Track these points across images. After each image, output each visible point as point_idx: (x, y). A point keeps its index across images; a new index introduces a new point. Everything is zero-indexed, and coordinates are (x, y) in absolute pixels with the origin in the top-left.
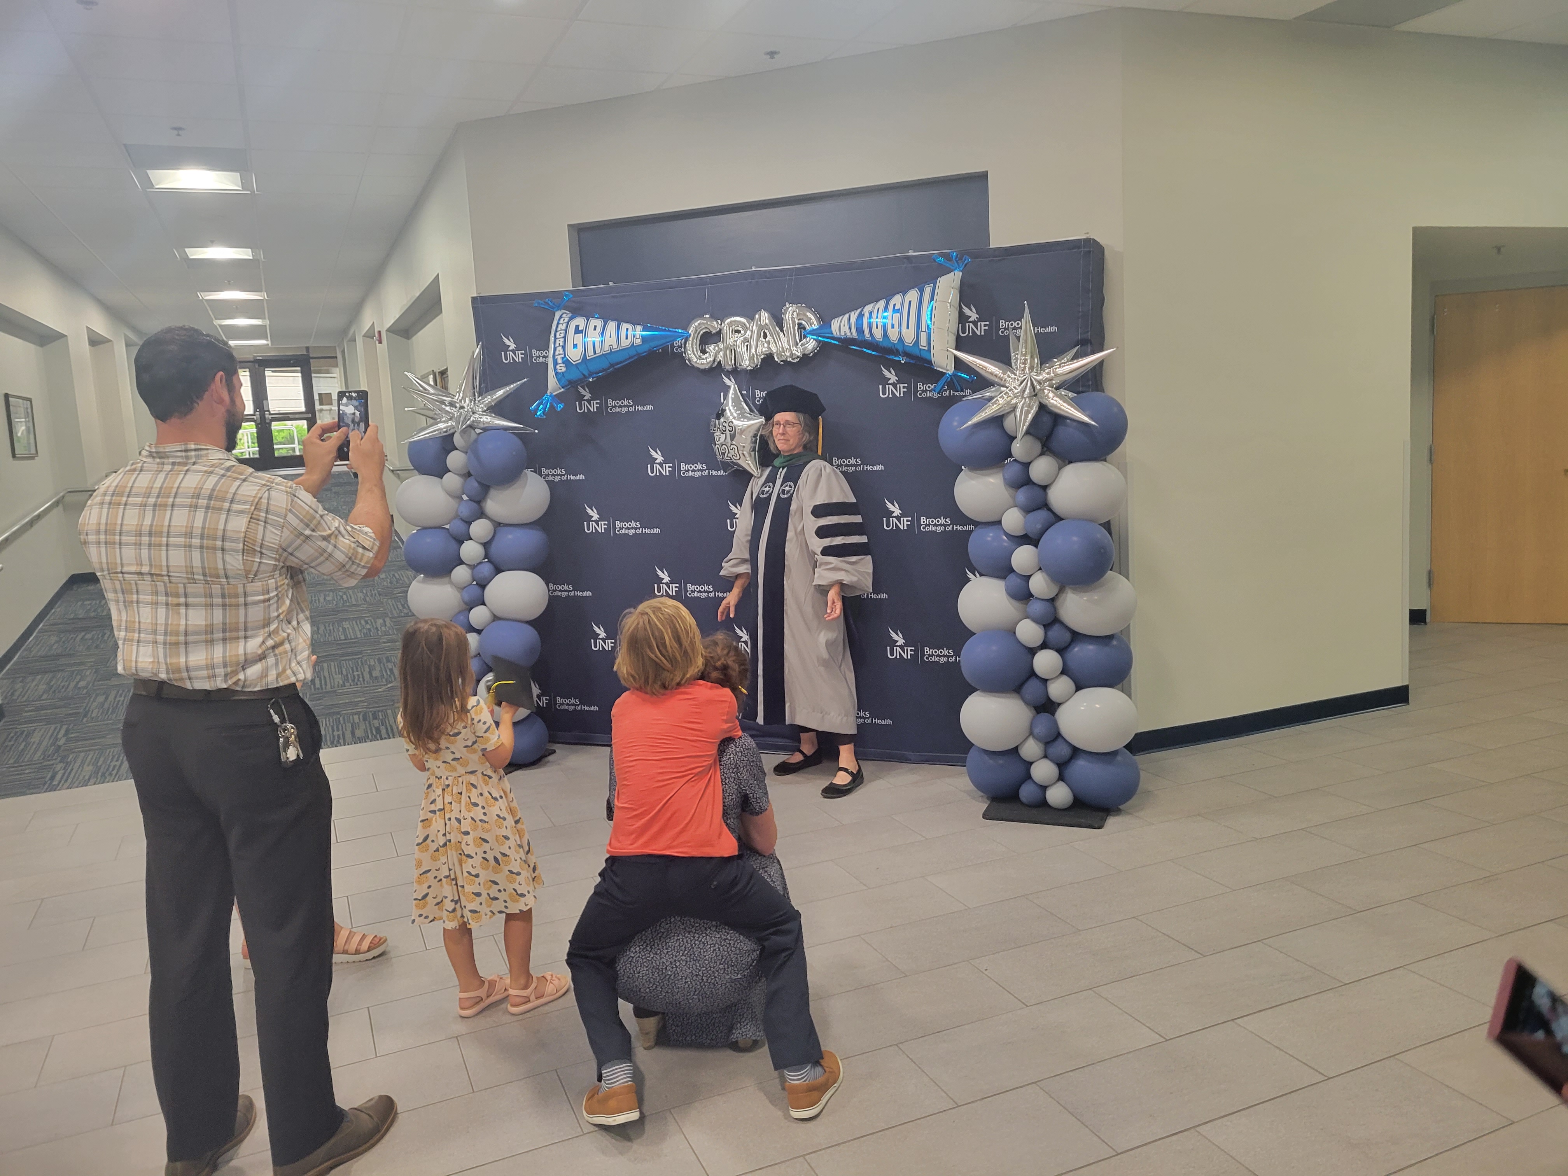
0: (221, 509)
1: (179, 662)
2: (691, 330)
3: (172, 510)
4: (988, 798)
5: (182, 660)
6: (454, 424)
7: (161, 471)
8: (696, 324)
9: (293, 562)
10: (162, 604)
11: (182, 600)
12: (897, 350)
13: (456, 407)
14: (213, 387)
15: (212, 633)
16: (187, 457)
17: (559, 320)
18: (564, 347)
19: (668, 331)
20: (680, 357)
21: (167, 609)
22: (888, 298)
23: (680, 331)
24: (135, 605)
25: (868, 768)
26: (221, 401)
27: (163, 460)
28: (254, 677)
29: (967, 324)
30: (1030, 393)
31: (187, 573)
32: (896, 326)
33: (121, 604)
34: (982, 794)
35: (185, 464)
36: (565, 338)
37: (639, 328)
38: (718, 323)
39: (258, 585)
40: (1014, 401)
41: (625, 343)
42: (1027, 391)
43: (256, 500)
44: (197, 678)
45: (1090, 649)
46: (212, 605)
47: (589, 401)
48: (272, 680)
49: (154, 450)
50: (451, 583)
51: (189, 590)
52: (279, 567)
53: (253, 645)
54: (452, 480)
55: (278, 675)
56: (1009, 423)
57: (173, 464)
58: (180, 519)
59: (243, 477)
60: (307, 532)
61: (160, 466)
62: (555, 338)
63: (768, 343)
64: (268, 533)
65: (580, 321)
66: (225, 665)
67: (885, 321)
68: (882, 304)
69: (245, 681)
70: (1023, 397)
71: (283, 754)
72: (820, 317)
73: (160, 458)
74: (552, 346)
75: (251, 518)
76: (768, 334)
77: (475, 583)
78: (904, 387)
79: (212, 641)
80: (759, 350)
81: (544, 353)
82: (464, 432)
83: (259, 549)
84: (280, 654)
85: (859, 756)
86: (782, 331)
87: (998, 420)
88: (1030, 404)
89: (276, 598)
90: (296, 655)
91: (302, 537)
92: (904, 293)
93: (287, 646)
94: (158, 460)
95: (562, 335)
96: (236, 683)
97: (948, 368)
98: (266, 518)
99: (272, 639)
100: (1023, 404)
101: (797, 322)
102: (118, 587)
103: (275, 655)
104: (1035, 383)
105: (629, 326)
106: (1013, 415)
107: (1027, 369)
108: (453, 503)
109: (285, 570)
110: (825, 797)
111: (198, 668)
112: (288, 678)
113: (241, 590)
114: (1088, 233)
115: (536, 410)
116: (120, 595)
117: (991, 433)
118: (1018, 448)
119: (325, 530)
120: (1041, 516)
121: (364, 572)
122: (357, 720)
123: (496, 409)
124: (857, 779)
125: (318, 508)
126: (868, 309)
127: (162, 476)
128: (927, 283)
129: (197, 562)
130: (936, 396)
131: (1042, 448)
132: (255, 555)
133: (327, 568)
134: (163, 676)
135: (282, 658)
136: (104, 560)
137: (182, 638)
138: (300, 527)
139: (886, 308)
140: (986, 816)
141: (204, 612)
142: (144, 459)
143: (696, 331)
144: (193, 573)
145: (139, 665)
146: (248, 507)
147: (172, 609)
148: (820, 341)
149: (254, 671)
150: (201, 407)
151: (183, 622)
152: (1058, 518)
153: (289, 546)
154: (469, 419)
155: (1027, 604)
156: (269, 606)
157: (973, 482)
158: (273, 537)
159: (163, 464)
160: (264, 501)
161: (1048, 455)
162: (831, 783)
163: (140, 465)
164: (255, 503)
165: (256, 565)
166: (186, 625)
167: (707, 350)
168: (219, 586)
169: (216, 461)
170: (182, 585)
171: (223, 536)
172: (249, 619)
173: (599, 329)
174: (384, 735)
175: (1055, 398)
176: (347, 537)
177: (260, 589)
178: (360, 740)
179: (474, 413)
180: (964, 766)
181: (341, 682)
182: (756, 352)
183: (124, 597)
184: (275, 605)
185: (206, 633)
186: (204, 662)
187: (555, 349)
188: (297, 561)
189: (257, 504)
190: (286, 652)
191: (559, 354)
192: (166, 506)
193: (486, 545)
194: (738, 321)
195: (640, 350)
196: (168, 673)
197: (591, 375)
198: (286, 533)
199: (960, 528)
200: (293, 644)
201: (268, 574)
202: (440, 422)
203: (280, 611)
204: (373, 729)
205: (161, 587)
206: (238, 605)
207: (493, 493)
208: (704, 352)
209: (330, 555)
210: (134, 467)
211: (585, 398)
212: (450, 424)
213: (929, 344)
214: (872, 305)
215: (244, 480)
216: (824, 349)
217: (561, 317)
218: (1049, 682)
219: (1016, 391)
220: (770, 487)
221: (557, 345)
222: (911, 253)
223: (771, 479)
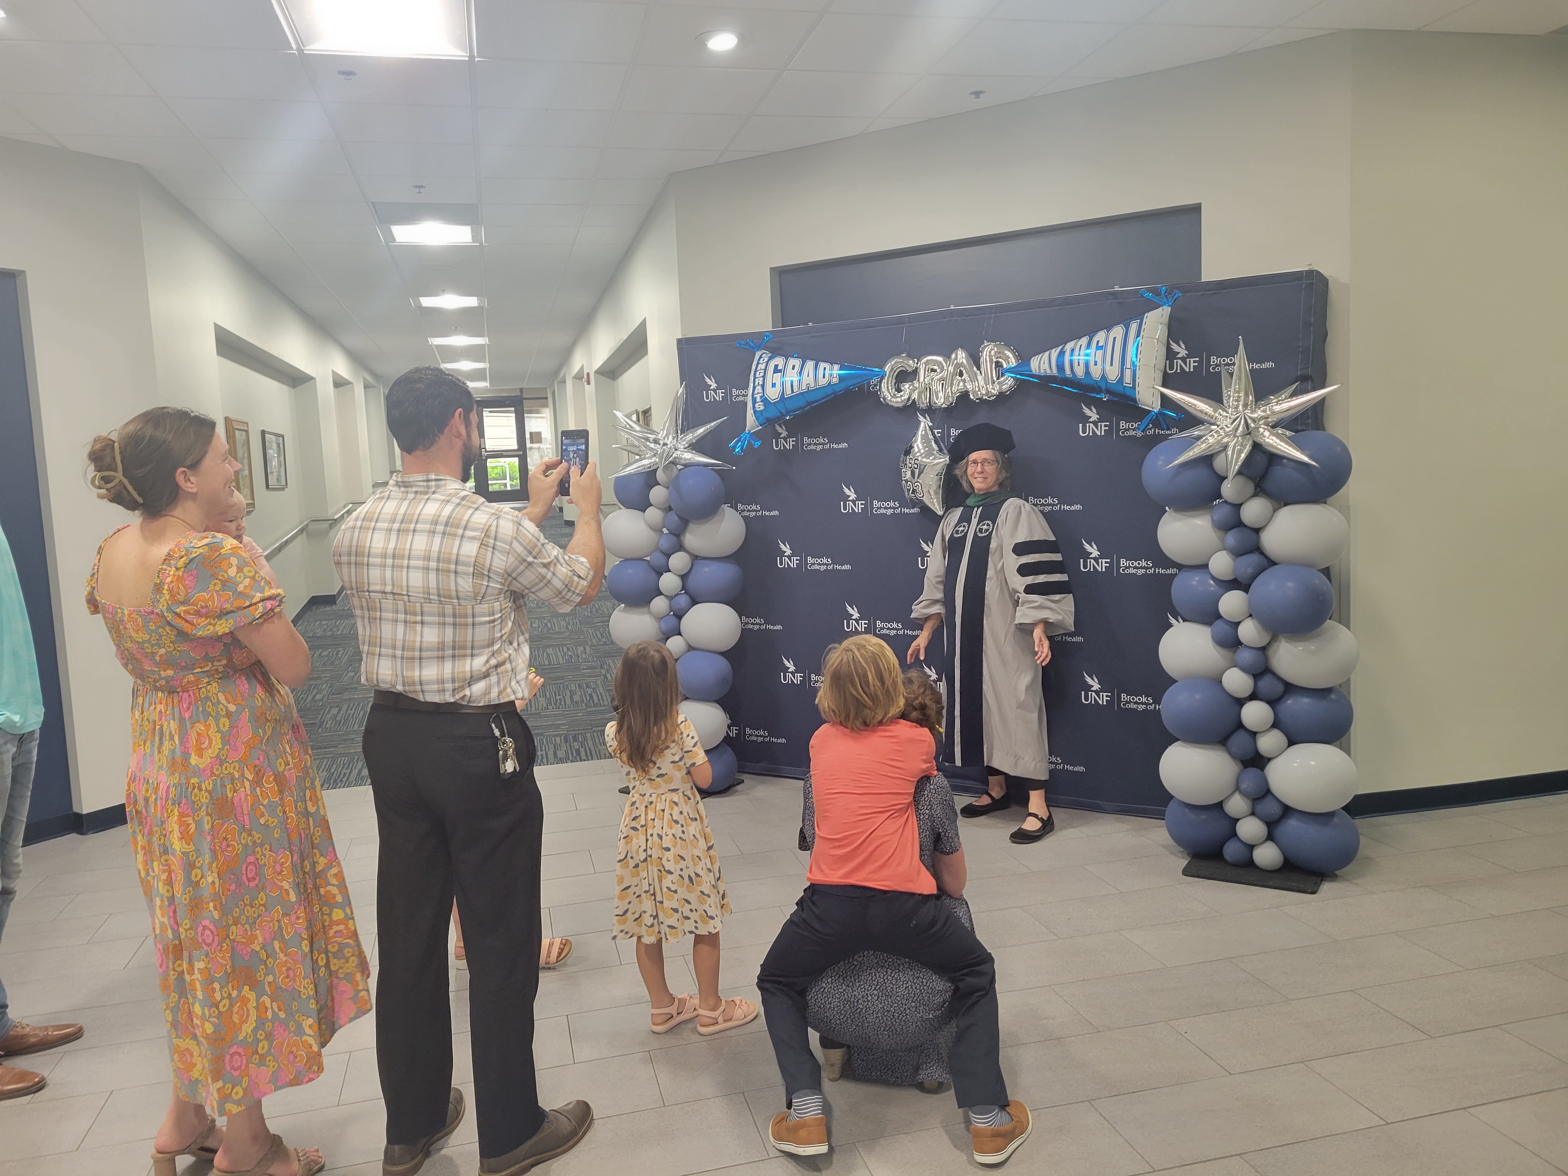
0: (455, 535)
1: (414, 676)
2: (887, 368)
3: (413, 535)
4: (1188, 854)
5: (417, 673)
6: (657, 460)
7: (405, 499)
8: (893, 363)
9: (516, 586)
10: (401, 621)
11: (419, 618)
12: (1100, 388)
13: (660, 444)
14: (453, 422)
15: (443, 650)
16: (428, 487)
17: (759, 360)
18: (763, 386)
19: (865, 370)
20: (875, 395)
21: (405, 626)
22: (1091, 334)
23: (877, 370)
24: (378, 621)
25: (1059, 815)
26: (459, 436)
27: (407, 489)
28: (478, 693)
29: (1175, 361)
30: (1243, 432)
31: (424, 593)
32: (1099, 363)
33: (366, 620)
34: (1182, 850)
35: (426, 493)
36: (764, 377)
37: (836, 367)
38: (914, 361)
39: (484, 607)
40: (1225, 440)
41: (822, 382)
42: (1241, 429)
43: (486, 528)
44: (429, 692)
45: (1305, 702)
46: (444, 624)
47: (785, 439)
48: (494, 697)
49: (400, 480)
50: (650, 613)
51: (425, 609)
52: (504, 591)
53: (479, 663)
54: (653, 514)
55: (500, 693)
56: (1219, 463)
57: (416, 492)
58: (420, 543)
59: (476, 506)
60: (530, 559)
61: (405, 494)
62: (755, 378)
63: (964, 381)
64: (495, 559)
65: (779, 361)
66: (453, 681)
67: (1087, 358)
68: (1084, 340)
69: (471, 697)
70: (1235, 436)
71: (502, 766)
72: (1019, 356)
73: (405, 487)
74: (751, 385)
75: (481, 544)
76: (964, 372)
77: (672, 613)
78: (1105, 426)
79: (443, 657)
80: (955, 389)
81: (743, 392)
82: (666, 468)
83: (487, 573)
84: (502, 673)
85: (1050, 802)
86: (979, 368)
87: (1207, 460)
88: (1242, 442)
89: (500, 620)
90: (515, 674)
91: (525, 563)
92: (1109, 328)
93: (508, 666)
94: (403, 489)
95: (762, 374)
96: (463, 698)
97: (1154, 406)
98: (494, 544)
99: (495, 658)
100: (1235, 443)
101: (994, 360)
102: (365, 604)
103: (498, 674)
104: (1249, 421)
105: (827, 365)
106: (1224, 454)
107: (1241, 407)
108: (653, 536)
109: (508, 594)
110: (1014, 842)
111: (430, 683)
112: (508, 696)
113: (470, 611)
114: (1310, 265)
115: (734, 447)
116: (366, 612)
117: (1200, 473)
118: (1228, 489)
119: (545, 558)
120: (1253, 559)
121: (578, 599)
122: (558, 741)
123: (695, 447)
124: (1048, 826)
125: (540, 536)
126: (1069, 346)
127: (406, 503)
128: (1133, 318)
129: (433, 584)
130: (1139, 434)
131: (1255, 489)
132: (483, 578)
133: (545, 594)
134: (400, 688)
135: (503, 677)
136: (353, 579)
137: (417, 654)
138: (524, 553)
139: (1089, 345)
140: (1187, 872)
141: (436, 630)
142: (391, 488)
143: (892, 369)
144: (429, 594)
145: (380, 677)
146: (479, 534)
147: (410, 627)
148: (1018, 379)
149: (478, 688)
150: (443, 440)
151: (418, 639)
152: (1272, 563)
153: (513, 572)
154: (672, 456)
155: (1235, 652)
156: (494, 627)
157: (1178, 524)
158: (500, 562)
159: (407, 492)
160: (493, 529)
161: (1261, 496)
162: (1020, 829)
163: (387, 493)
164: (485, 530)
165: (484, 588)
166: (421, 642)
167: (903, 388)
168: (451, 606)
169: (452, 491)
170: (419, 604)
171: (457, 560)
172: (476, 639)
173: (797, 368)
174: (584, 757)
175: (1271, 437)
176: (564, 566)
177: (487, 611)
178: (561, 761)
179: (676, 450)
180: (1164, 819)
181: (545, 705)
182: (951, 389)
183: (369, 614)
184: (499, 626)
185: (438, 650)
186: (435, 677)
187: (754, 388)
188: (519, 585)
189: (487, 531)
190: (507, 672)
191: (758, 393)
192: (408, 531)
193: (684, 577)
194: (934, 360)
195: (837, 389)
196: (404, 685)
197: (788, 413)
198: (511, 559)
199: (1162, 571)
200: (514, 664)
201: (494, 597)
202: (645, 458)
203: (503, 632)
204: (574, 751)
205: (401, 607)
206: (466, 625)
207: (691, 527)
208: (899, 390)
209: (549, 582)
210: (382, 495)
211: (782, 436)
212: (653, 460)
213: (1134, 381)
214: (1074, 342)
215: (477, 509)
216: (1021, 387)
217: (761, 357)
218: (1258, 735)
219: (1228, 430)
220: (964, 526)
221: (757, 384)
222: (1117, 288)
223: (966, 518)
